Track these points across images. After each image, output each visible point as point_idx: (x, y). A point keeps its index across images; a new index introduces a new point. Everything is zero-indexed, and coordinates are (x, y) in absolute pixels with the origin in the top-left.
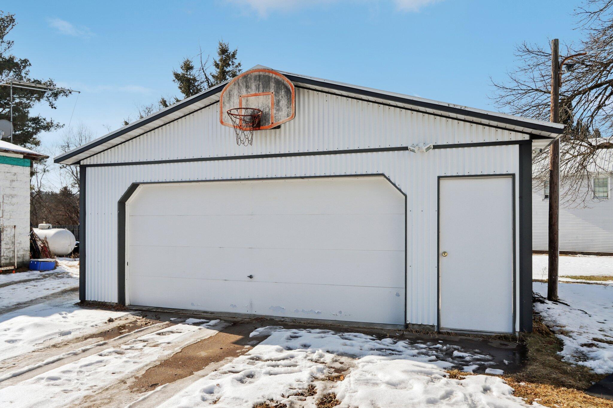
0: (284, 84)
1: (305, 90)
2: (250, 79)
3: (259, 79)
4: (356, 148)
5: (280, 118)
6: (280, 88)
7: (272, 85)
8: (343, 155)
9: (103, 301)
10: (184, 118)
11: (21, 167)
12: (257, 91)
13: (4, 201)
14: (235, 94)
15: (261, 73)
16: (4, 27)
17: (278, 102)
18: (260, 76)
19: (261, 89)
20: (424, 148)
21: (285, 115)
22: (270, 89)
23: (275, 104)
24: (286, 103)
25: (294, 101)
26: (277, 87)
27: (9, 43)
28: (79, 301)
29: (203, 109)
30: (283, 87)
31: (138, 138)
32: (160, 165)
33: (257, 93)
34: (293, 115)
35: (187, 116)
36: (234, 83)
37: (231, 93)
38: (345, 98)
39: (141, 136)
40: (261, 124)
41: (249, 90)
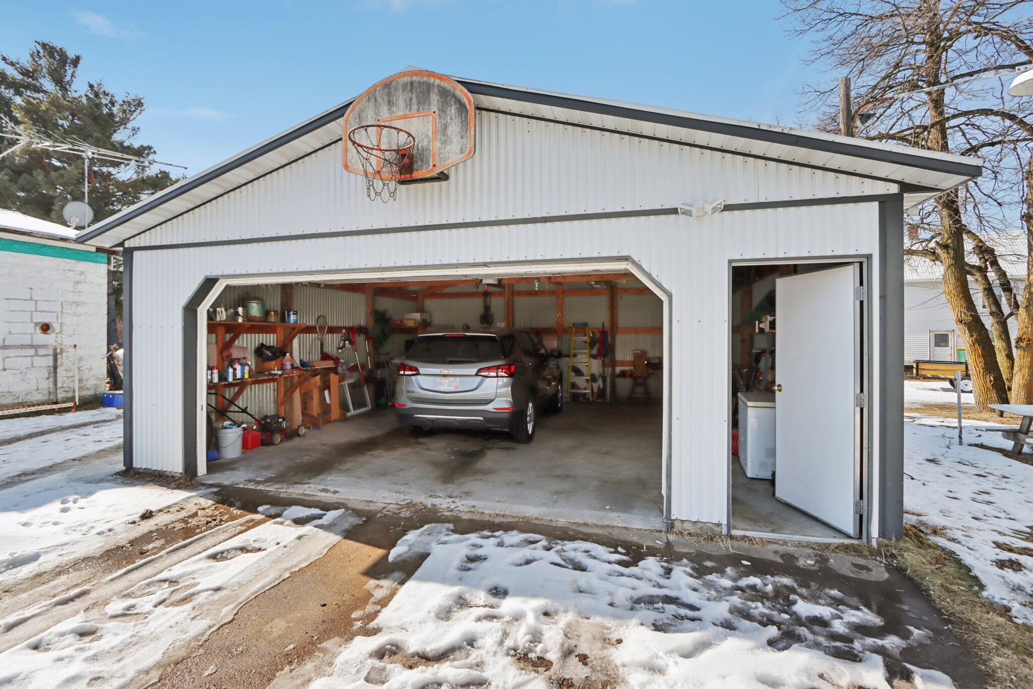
0: (454, 96)
1: (492, 113)
2: (396, 89)
3: (411, 90)
4: (581, 212)
5: (447, 156)
6: (447, 103)
7: (435, 98)
8: (557, 224)
9: (159, 469)
10: (287, 167)
11: (92, 264)
12: (408, 110)
13: (64, 311)
14: (369, 117)
15: (415, 78)
16: (130, 111)
17: (445, 127)
18: (412, 83)
19: (415, 107)
20: (709, 208)
21: (457, 151)
22: (430, 105)
23: (440, 132)
24: (458, 130)
25: (472, 126)
26: (443, 102)
27: (134, 130)
28: (124, 468)
29: (319, 152)
30: (453, 100)
31: (214, 202)
32: (249, 245)
33: (408, 113)
34: (471, 149)
35: (293, 164)
36: (367, 98)
37: (363, 115)
38: (561, 125)
39: (220, 199)
40: (415, 167)
41: (394, 109)
